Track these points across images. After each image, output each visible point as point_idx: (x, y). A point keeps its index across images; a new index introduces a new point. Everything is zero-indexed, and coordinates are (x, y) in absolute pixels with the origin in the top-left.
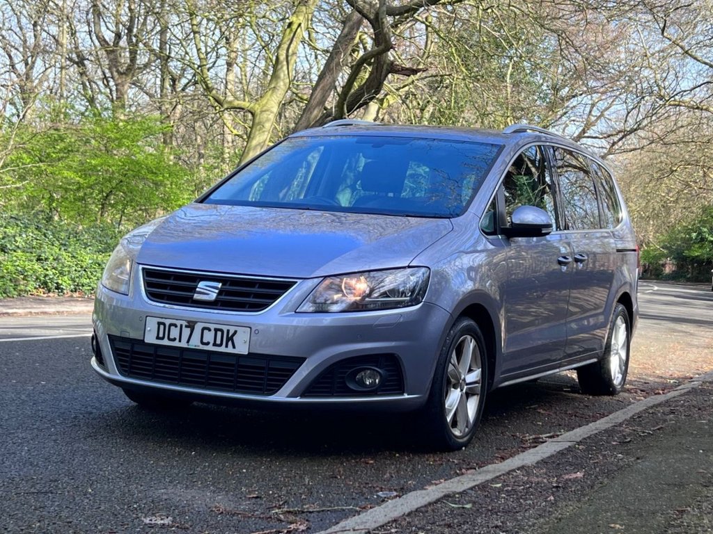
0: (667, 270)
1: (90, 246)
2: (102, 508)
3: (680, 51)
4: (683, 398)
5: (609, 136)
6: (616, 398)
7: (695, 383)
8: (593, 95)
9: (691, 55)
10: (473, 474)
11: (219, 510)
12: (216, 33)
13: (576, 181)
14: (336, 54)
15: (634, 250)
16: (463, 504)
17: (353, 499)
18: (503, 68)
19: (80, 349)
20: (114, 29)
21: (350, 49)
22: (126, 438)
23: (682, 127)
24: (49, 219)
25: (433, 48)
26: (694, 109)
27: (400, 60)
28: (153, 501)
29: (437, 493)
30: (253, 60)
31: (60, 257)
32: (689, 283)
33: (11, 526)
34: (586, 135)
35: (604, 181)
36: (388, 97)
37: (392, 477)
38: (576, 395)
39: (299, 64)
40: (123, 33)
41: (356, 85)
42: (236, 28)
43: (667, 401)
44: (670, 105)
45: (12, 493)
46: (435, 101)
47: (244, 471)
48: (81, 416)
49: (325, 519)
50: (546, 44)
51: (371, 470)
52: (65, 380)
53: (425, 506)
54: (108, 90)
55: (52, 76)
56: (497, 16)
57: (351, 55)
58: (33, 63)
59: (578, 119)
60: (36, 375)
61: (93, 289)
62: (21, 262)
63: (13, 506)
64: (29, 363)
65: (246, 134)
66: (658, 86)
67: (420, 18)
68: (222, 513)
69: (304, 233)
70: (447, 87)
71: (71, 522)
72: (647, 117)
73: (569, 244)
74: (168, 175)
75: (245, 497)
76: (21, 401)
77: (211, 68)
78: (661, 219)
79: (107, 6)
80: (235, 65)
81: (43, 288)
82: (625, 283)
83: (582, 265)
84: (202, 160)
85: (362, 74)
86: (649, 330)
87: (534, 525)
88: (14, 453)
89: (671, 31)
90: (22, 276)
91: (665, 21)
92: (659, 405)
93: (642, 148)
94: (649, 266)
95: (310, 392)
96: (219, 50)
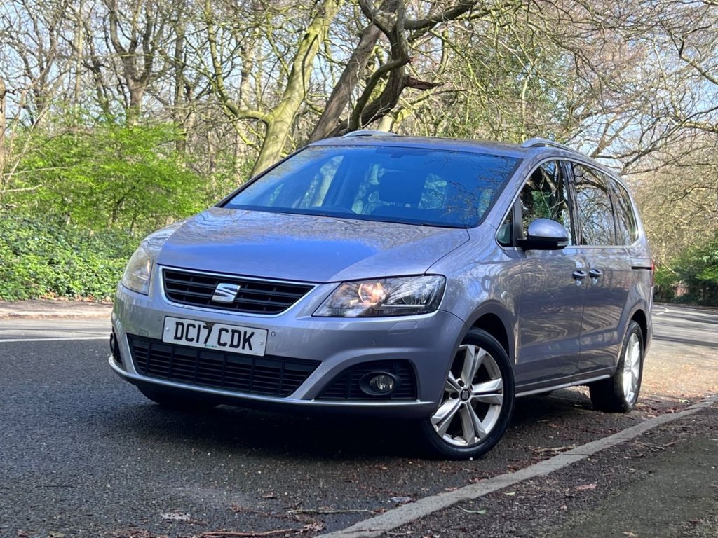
0: (679, 293)
1: (102, 251)
2: (122, 503)
3: (697, 72)
4: (695, 417)
5: (623, 156)
6: (627, 415)
7: (707, 403)
8: (608, 115)
9: (708, 77)
10: (487, 483)
11: (236, 509)
12: (231, 43)
13: (595, 198)
14: (353, 67)
15: (650, 268)
16: (477, 510)
17: (367, 502)
18: (518, 85)
19: (94, 351)
20: (131, 37)
21: (367, 62)
22: (142, 436)
23: (697, 149)
24: (61, 223)
25: (448, 63)
26: (709, 131)
27: (415, 75)
28: (171, 498)
29: (451, 499)
30: (268, 70)
31: (72, 261)
32: (700, 307)
33: (33, 517)
34: (600, 154)
35: (621, 199)
36: (402, 111)
37: (406, 483)
38: (588, 411)
39: (313, 75)
40: (139, 41)
41: (371, 99)
42: (252, 38)
43: (679, 419)
44: (686, 127)
45: (32, 485)
46: (450, 117)
47: (260, 472)
48: (98, 416)
49: (340, 522)
50: (563, 62)
51: (384, 476)
52: (80, 381)
53: (440, 511)
54: (122, 97)
55: (66, 80)
56: (514, 33)
57: (367, 68)
58: (49, 68)
59: (592, 139)
60: (52, 375)
61: (103, 294)
62: (33, 265)
63: (34, 498)
64: (44, 363)
65: (259, 144)
66: (674, 107)
67: (436, 33)
68: (239, 511)
69: (318, 240)
70: (461, 102)
71: (91, 515)
72: (661, 138)
73: (584, 259)
74: (181, 183)
75: (261, 497)
76: (38, 399)
77: (226, 77)
78: (673, 241)
79: (124, 13)
80: (250, 75)
81: (54, 292)
82: (640, 301)
83: (596, 280)
84: (214, 170)
85: (377, 87)
86: (660, 351)
87: (548, 531)
88: (33, 448)
89: (688, 53)
90: (33, 279)
91: (683, 42)
92: (671, 423)
93: (657, 169)
94: (660, 289)
95: (324, 395)
96: (235, 60)
